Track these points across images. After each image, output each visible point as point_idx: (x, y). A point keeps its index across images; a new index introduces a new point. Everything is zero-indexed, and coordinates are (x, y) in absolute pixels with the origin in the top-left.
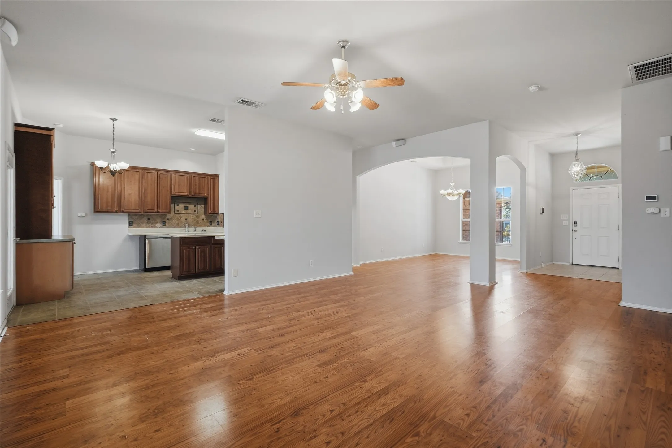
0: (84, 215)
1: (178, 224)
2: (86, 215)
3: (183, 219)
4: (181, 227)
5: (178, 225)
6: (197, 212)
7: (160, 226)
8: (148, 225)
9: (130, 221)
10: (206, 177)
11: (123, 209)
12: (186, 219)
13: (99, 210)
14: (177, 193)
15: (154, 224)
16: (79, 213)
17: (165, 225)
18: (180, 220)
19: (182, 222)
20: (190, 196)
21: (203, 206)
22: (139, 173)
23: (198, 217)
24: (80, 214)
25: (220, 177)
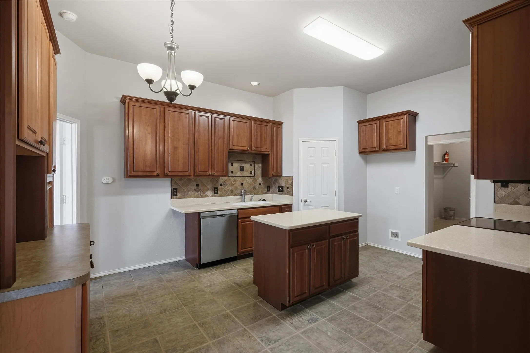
0: (111, 181)
1: (232, 191)
2: (114, 180)
3: (238, 184)
4: (235, 195)
5: (232, 193)
6: (253, 174)
7: (211, 195)
8: (196, 194)
9: (174, 189)
10: (268, 124)
11: (167, 172)
12: (242, 184)
13: (133, 173)
14: (235, 148)
15: (204, 192)
16: (103, 179)
17: (217, 193)
18: (234, 185)
19: (236, 188)
20: (250, 151)
21: (260, 165)
22: (189, 115)
23: (255, 180)
24: (106, 179)
25: (284, 126)
